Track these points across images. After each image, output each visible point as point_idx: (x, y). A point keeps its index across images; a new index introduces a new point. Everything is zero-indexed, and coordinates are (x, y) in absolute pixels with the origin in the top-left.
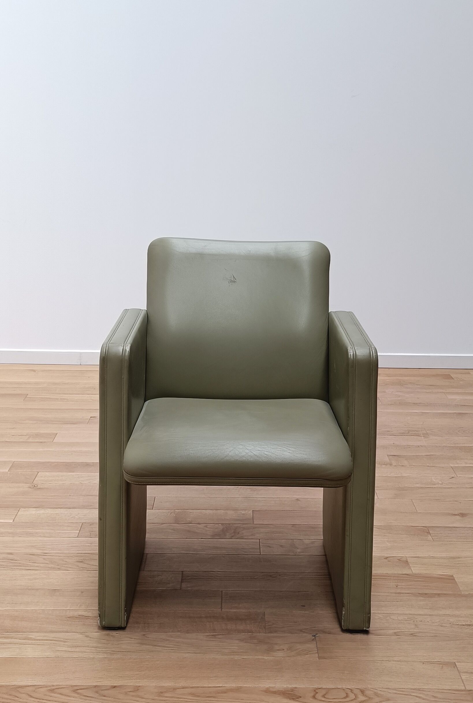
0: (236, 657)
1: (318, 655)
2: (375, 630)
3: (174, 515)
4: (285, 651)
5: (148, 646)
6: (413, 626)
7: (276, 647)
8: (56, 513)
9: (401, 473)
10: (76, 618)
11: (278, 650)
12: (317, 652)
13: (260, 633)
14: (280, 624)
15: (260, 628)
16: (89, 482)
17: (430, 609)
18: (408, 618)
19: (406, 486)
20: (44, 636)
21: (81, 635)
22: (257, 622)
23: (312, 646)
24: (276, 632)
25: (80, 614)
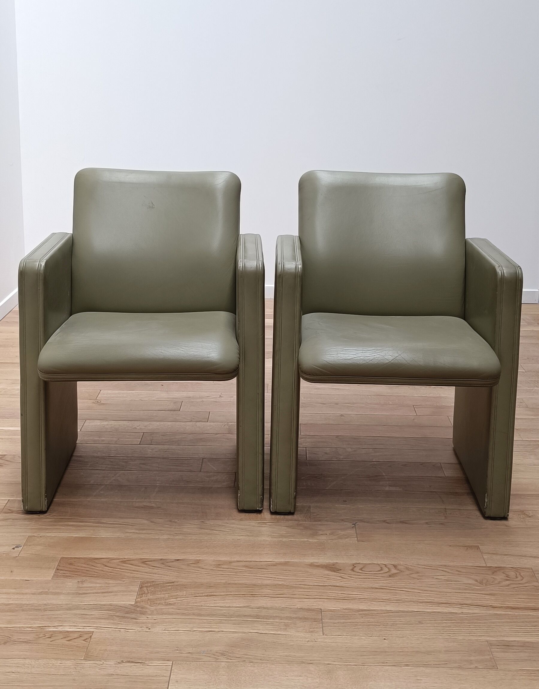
0: (284, 540)
1: (357, 538)
2: (408, 520)
3: (228, 427)
4: (328, 535)
5: (206, 530)
6: (443, 518)
7: (320, 532)
8: (119, 424)
9: (439, 394)
10: (142, 508)
11: (322, 535)
12: (356, 536)
13: (306, 521)
14: (325, 515)
15: (305, 518)
16: (148, 399)
17: (459, 504)
18: (439, 511)
19: (443, 405)
20: (114, 521)
21: (147, 521)
22: (303, 513)
23: (352, 532)
24: (320, 521)
25: (145, 505)
